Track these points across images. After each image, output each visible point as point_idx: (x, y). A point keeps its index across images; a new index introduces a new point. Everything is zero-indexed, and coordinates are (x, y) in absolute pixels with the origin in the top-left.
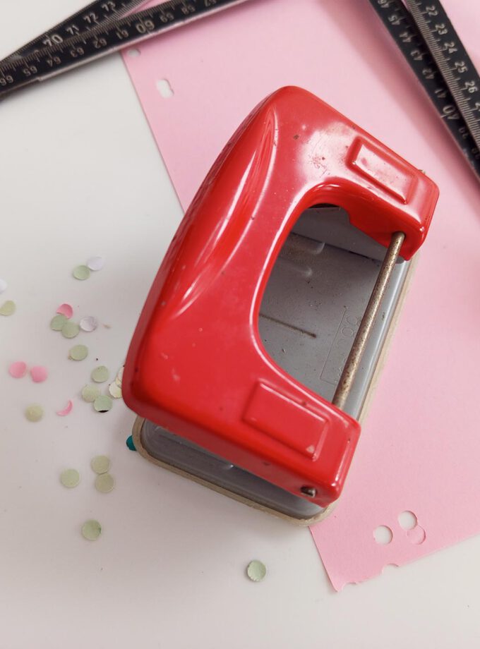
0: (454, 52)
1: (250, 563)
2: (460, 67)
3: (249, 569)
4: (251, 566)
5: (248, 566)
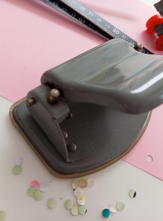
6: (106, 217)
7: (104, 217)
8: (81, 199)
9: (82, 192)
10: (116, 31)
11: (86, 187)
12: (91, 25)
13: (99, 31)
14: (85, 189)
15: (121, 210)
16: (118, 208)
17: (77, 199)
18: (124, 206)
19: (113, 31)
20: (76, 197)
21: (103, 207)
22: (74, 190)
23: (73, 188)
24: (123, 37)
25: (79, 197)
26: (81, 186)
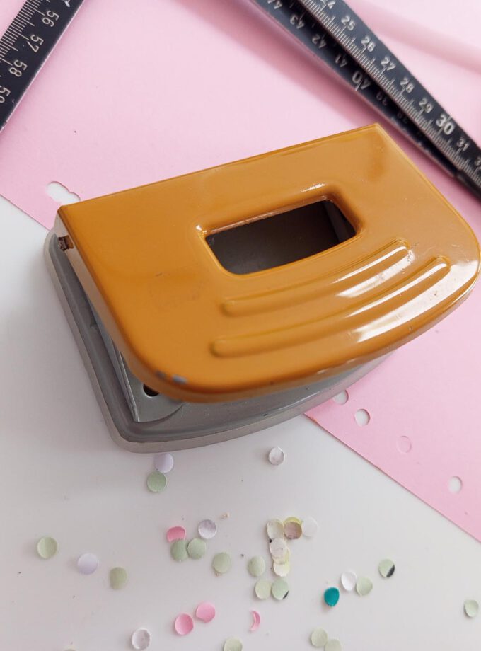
0: (334, 5)
1: (464, 607)
2: (348, 23)
3: (467, 612)
4: (466, 608)
5: (465, 611)
6: (331, 606)
7: (328, 604)
8: (281, 563)
9: (286, 547)
10: (445, 124)
11: (296, 538)
12: (380, 99)
13: (401, 117)
14: (295, 541)
15: (363, 595)
16: (357, 589)
17: (273, 562)
18: (371, 587)
19: (437, 122)
20: (271, 556)
21: (327, 583)
22: (271, 541)
23: (268, 537)
24: (462, 143)
25: (278, 558)
26: (285, 535)
